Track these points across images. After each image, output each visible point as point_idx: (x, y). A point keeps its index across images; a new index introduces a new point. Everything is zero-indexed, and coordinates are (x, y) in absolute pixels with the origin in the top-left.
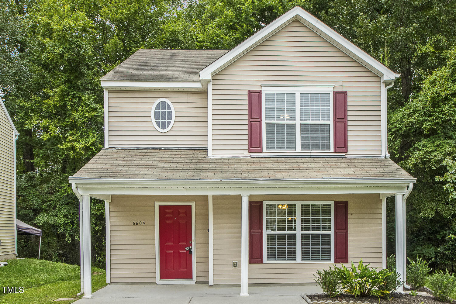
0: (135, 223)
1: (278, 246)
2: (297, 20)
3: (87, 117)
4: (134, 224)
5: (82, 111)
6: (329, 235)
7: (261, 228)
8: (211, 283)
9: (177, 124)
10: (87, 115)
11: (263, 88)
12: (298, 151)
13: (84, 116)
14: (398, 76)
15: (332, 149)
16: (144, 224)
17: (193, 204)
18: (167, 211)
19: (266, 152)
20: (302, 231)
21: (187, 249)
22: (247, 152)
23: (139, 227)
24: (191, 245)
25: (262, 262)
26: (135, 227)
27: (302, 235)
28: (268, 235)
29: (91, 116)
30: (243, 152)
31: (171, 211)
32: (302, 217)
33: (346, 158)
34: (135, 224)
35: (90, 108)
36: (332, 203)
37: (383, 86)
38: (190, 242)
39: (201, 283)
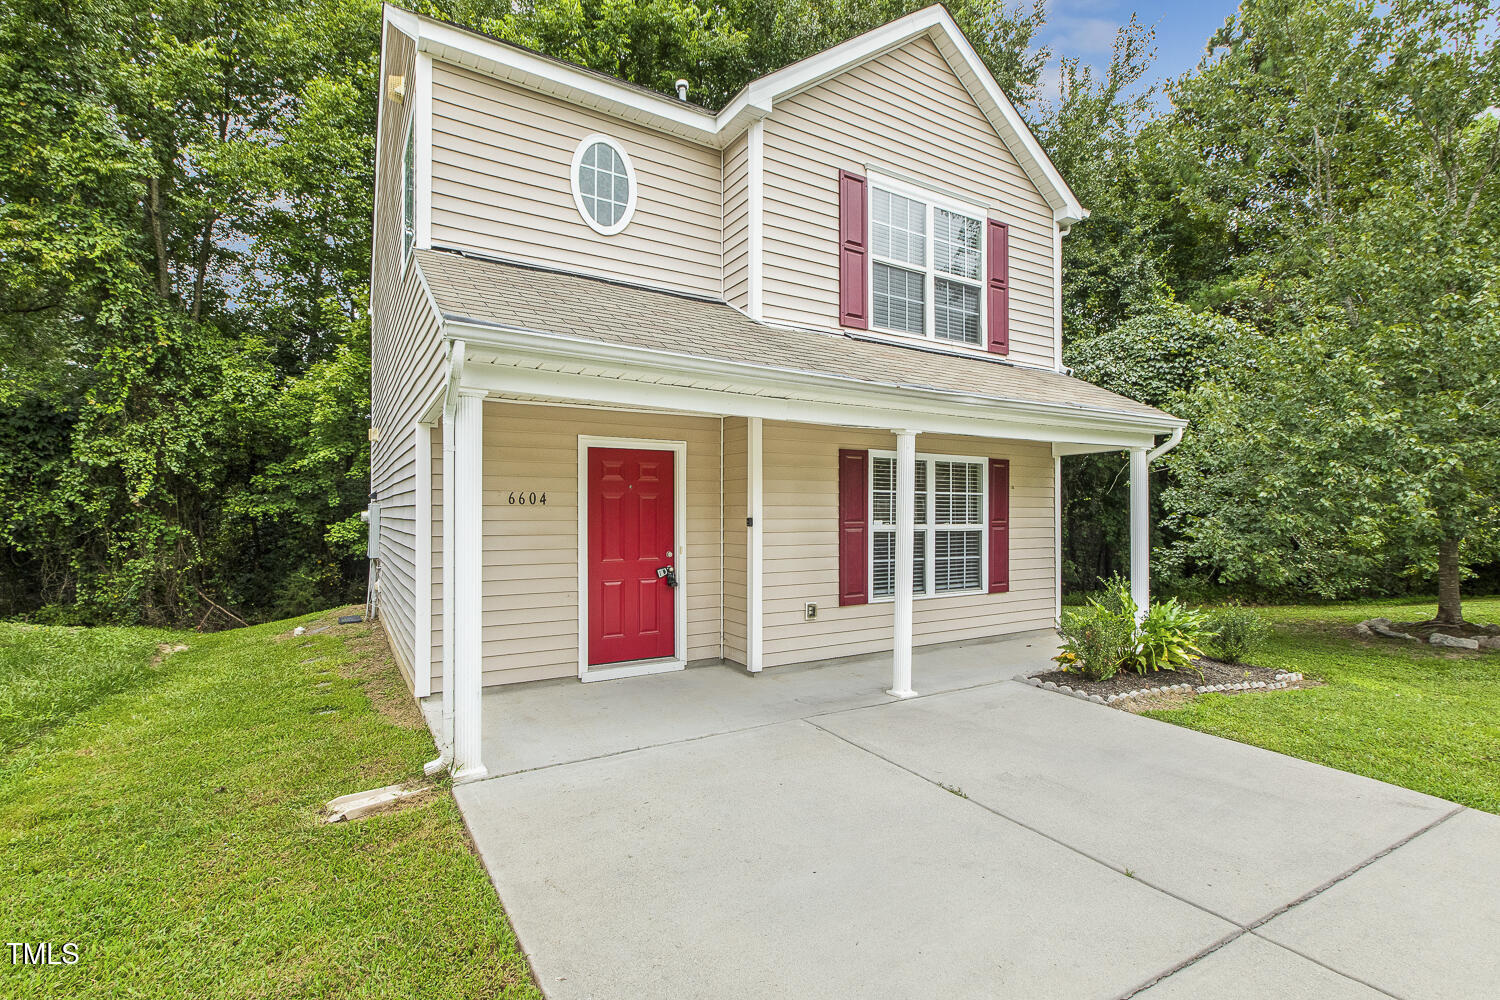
0: (516, 496)
1: (885, 561)
2: (928, 38)
3: (96, 171)
4: (511, 500)
5: (75, 150)
6: (979, 533)
7: (865, 518)
8: (756, 663)
9: (642, 219)
10: (95, 164)
11: (870, 175)
12: (930, 339)
13: (83, 165)
14: (1087, 214)
15: (985, 347)
16: (543, 501)
17: (680, 449)
18: (608, 464)
19: (874, 331)
20: (937, 523)
21: (661, 573)
22: (835, 324)
23: (528, 510)
24: (672, 562)
25: (865, 601)
26: (517, 510)
27: (938, 533)
28: (877, 535)
29: (111, 170)
30: (827, 320)
31: (616, 465)
32: (937, 490)
33: (1012, 366)
34: (517, 500)
35: (106, 145)
36: (984, 461)
37: (1056, 228)
38: (670, 554)
39: (697, 664)
